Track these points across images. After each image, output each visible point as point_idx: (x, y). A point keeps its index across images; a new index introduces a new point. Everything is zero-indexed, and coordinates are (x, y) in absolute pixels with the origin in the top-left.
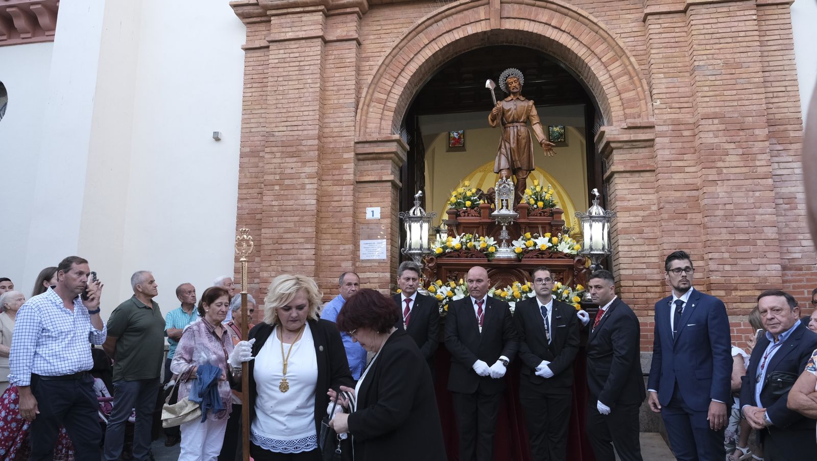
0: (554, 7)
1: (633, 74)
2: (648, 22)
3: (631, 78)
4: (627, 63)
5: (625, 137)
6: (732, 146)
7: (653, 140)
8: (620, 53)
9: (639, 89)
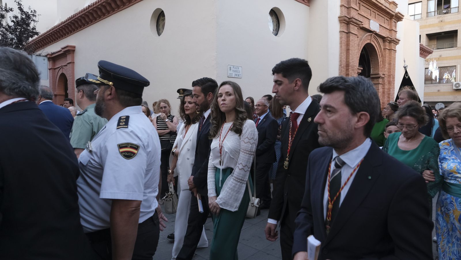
0: (377, 41)
1: (383, 62)
2: (385, 50)
3: (382, 62)
4: (383, 59)
5: (382, 76)
6: (393, 81)
7: (384, 77)
8: (382, 56)
9: (383, 65)
